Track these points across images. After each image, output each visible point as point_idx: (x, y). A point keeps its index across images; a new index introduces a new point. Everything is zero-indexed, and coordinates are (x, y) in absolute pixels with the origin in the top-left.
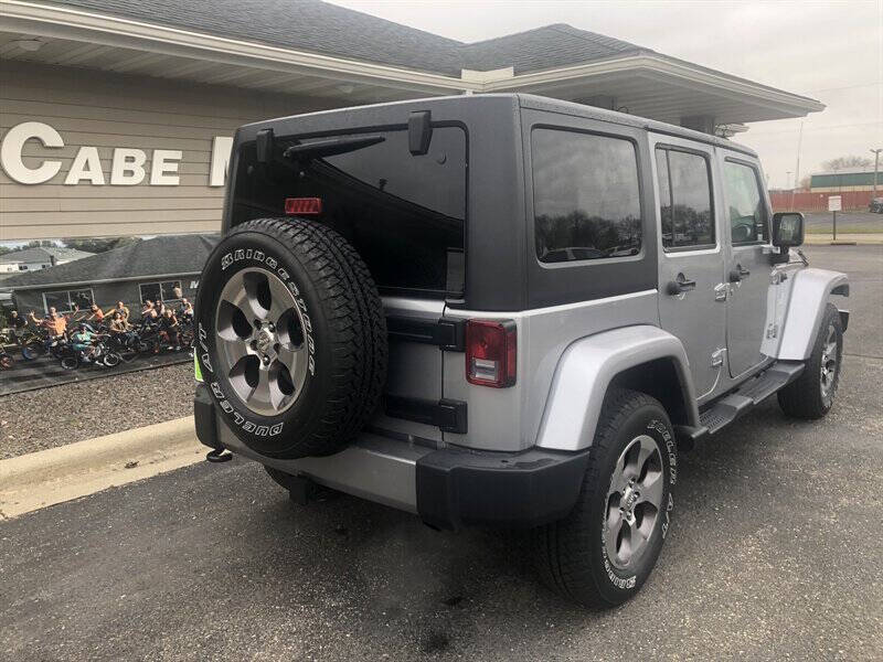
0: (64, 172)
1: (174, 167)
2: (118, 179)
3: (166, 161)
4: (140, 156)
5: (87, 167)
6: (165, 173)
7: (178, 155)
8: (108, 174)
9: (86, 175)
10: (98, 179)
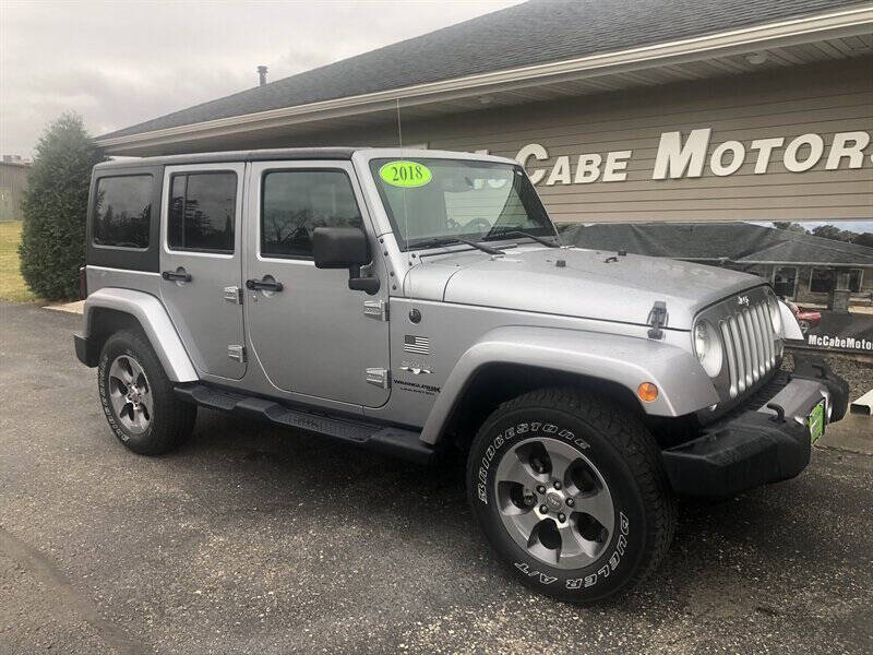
0: (546, 176)
1: (623, 165)
2: (580, 178)
3: (617, 161)
4: (597, 159)
5: (560, 172)
6: (615, 171)
7: (627, 155)
8: (572, 176)
9: (559, 178)
10: (567, 180)
